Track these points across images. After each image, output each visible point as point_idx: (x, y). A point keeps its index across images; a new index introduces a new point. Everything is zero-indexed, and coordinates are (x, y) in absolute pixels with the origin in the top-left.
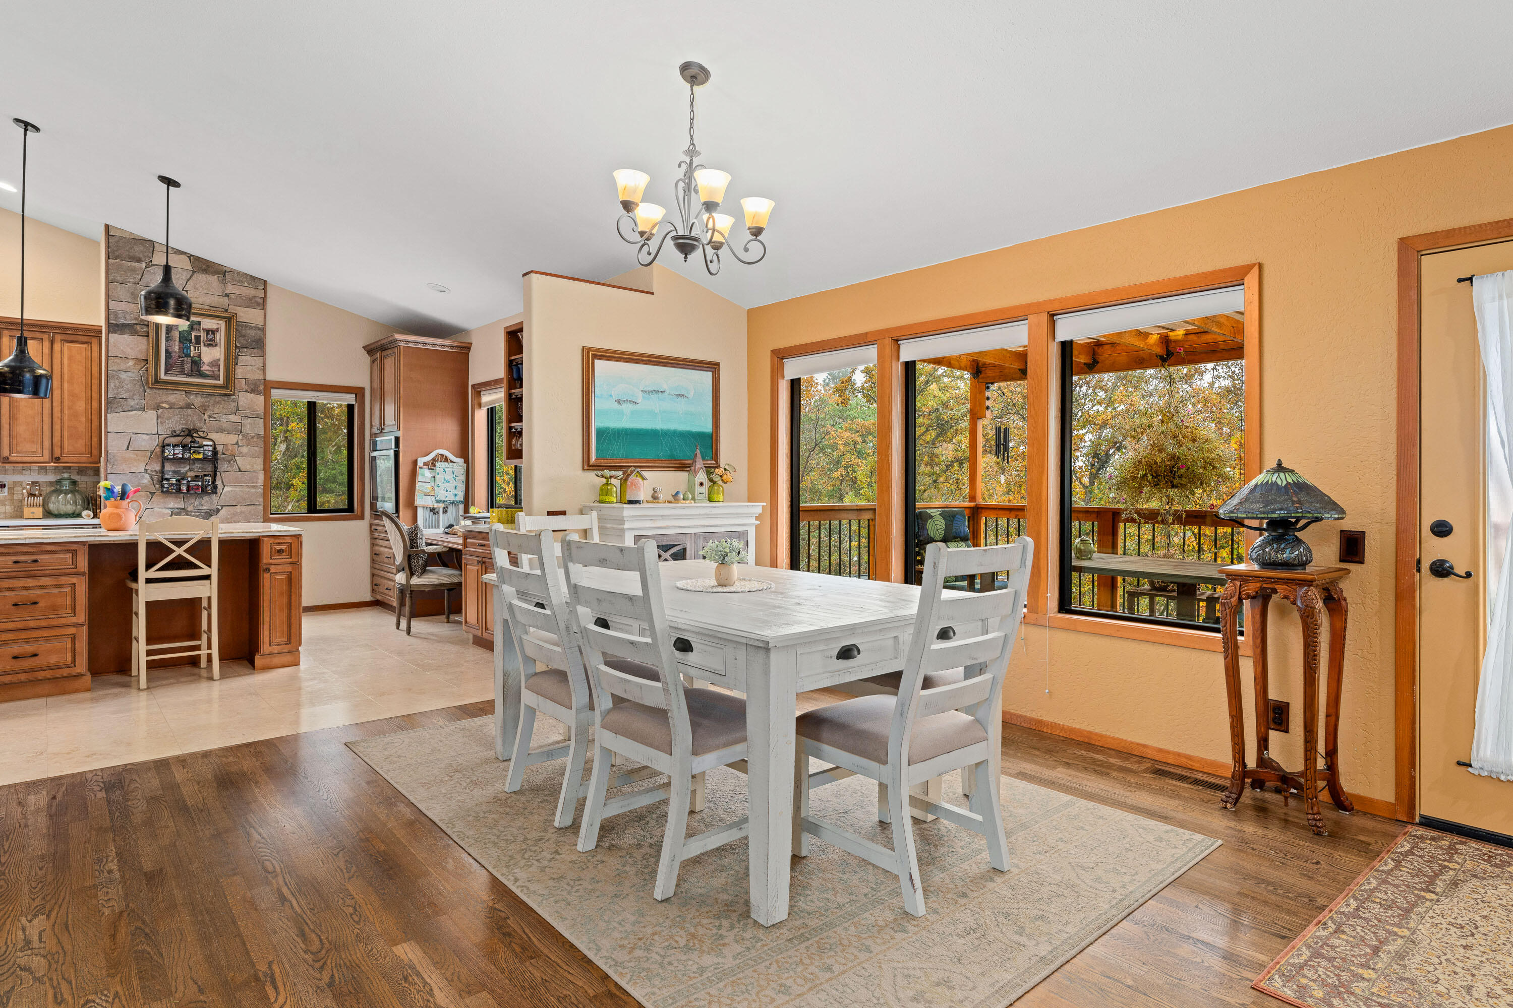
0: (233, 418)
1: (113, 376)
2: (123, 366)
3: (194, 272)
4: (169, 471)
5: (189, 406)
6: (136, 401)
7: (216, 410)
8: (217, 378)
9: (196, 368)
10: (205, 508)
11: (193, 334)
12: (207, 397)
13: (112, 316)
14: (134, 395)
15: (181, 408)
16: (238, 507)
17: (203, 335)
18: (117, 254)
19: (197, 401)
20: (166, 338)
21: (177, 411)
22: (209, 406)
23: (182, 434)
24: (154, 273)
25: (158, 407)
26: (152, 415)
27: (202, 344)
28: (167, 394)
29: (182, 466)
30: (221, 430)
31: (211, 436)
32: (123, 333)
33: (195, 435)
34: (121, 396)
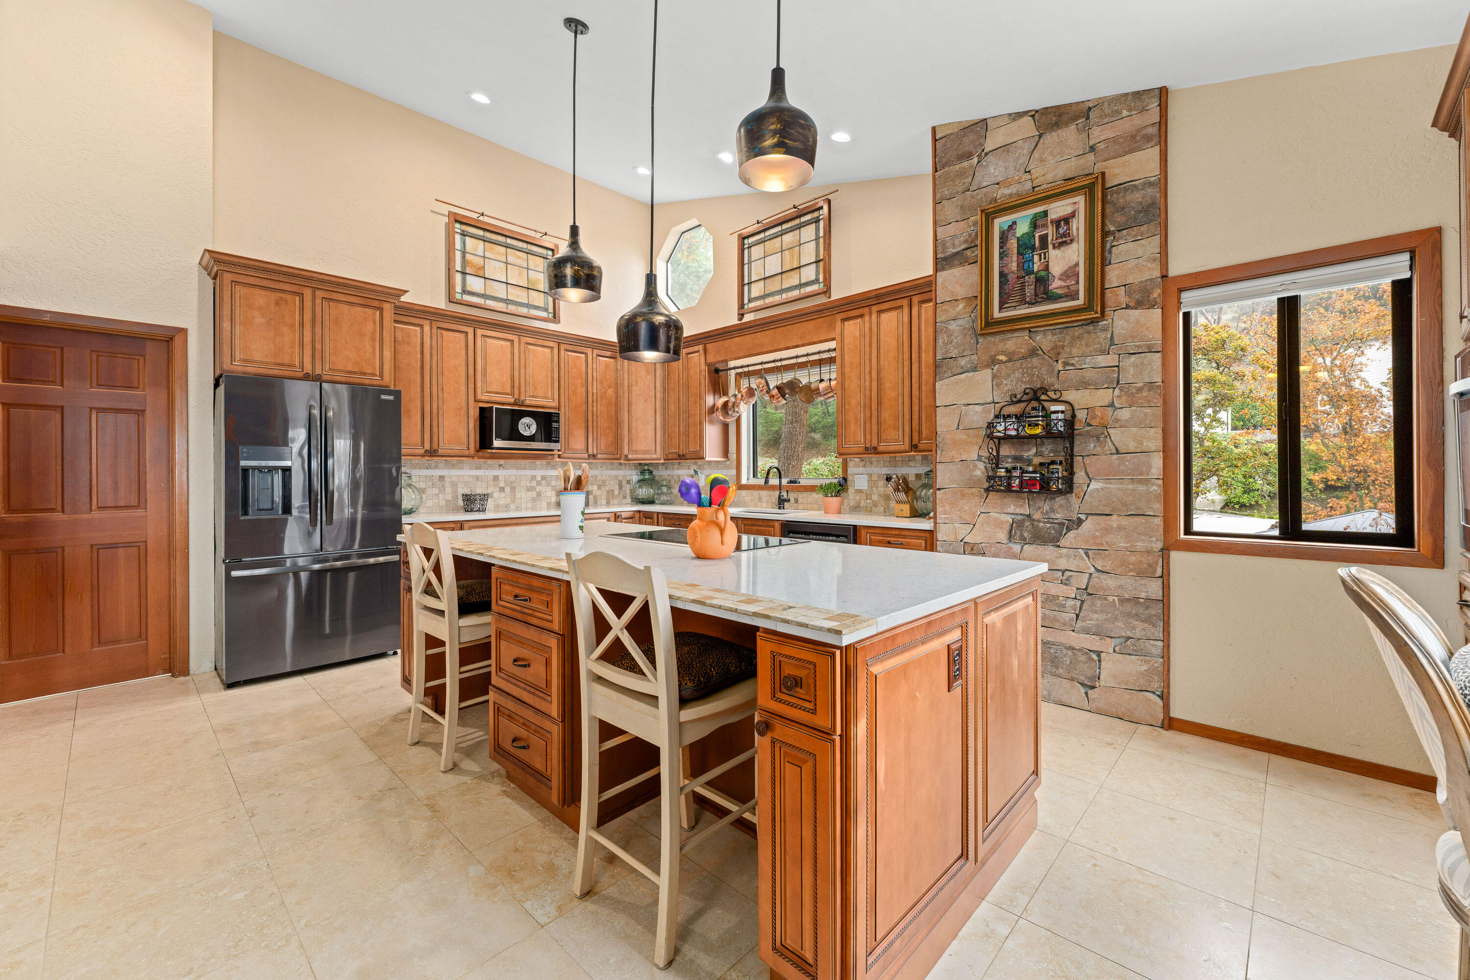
0: (1103, 360)
1: (942, 330)
2: (952, 313)
3: (1040, 136)
4: (1008, 457)
5: (1033, 352)
6: (967, 359)
7: (1075, 351)
8: (1074, 296)
9: (1042, 288)
10: (1058, 516)
11: (1037, 235)
12: (1061, 333)
13: (940, 248)
14: (964, 351)
15: (1024, 358)
16: (1114, 517)
17: (1050, 231)
18: (944, 160)
19: (1045, 340)
20: (1000, 254)
21: (1018, 364)
22: (1063, 347)
23: (1025, 397)
24: (987, 166)
25: (993, 362)
26: (986, 375)
27: (1050, 246)
28: (1004, 340)
29: (1026, 448)
30: (1084, 384)
31: (1069, 396)
32: (951, 266)
33: (1043, 397)
34: (950, 356)
